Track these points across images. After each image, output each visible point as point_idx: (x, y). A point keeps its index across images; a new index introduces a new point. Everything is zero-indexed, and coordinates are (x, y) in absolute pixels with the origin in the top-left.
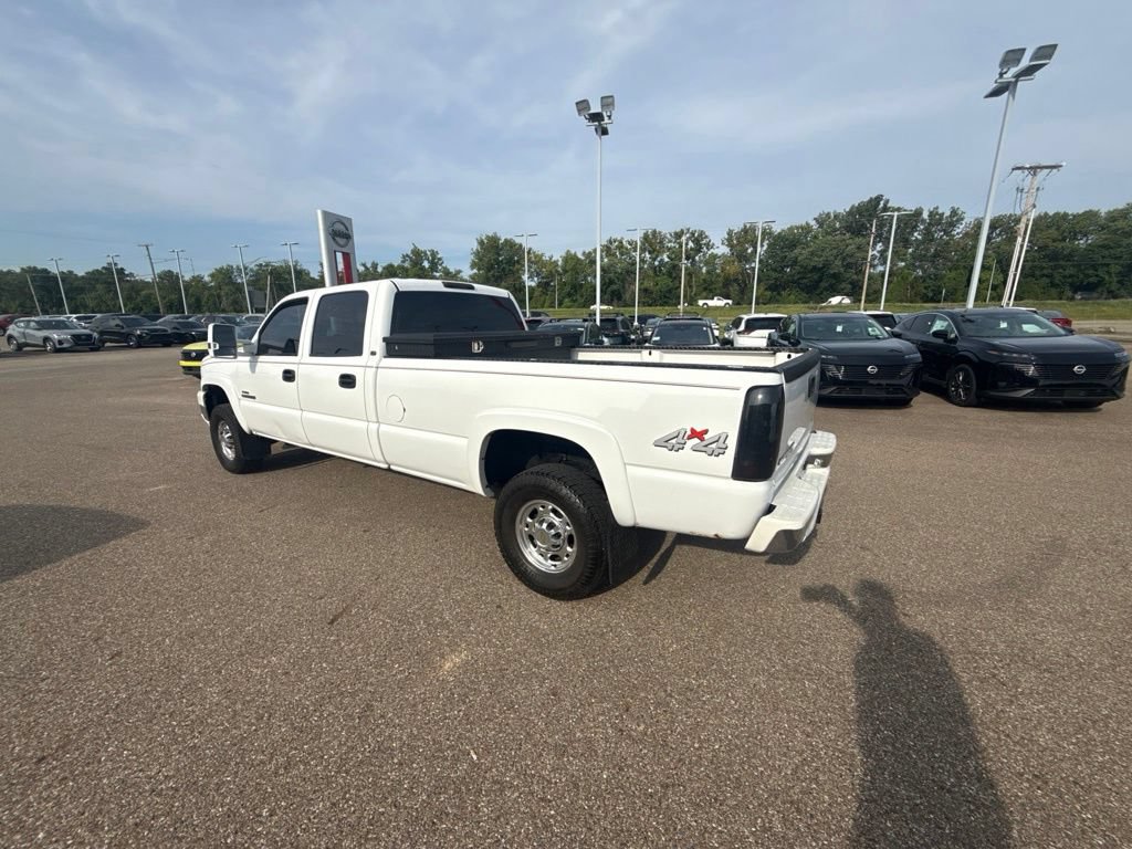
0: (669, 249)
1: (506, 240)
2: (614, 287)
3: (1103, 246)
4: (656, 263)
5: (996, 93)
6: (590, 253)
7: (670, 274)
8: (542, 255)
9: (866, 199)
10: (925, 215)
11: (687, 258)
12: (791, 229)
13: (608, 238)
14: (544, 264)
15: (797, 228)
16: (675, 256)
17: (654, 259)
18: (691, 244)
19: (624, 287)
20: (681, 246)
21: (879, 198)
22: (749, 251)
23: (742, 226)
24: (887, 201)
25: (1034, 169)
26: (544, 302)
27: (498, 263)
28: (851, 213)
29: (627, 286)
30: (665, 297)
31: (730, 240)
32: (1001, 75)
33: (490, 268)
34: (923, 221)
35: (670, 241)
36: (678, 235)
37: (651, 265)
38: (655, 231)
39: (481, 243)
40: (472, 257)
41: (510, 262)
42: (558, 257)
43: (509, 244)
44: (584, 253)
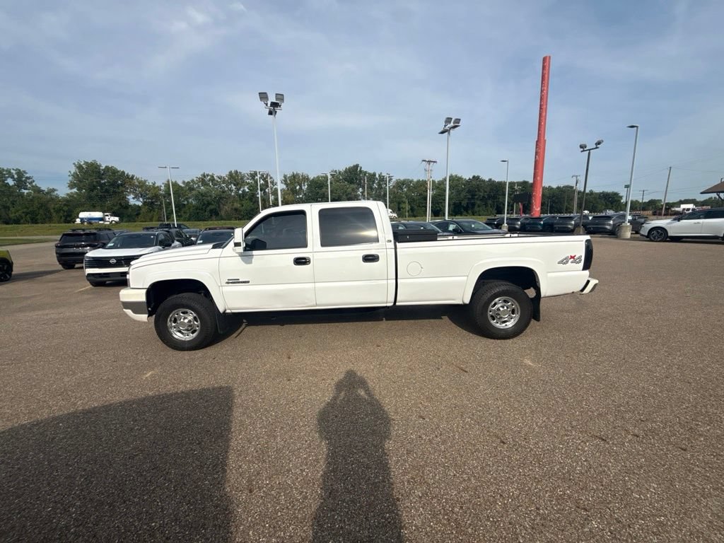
0: (249, 183)
1: (106, 167)
2: (212, 207)
3: (439, 195)
4: (240, 192)
5: (442, 133)
6: (188, 182)
7: (251, 199)
8: (145, 181)
9: (352, 166)
10: (377, 176)
11: (261, 191)
12: (318, 177)
13: (202, 173)
14: (148, 188)
15: (322, 177)
16: (253, 188)
17: (239, 190)
18: (262, 182)
19: (219, 207)
20: (256, 182)
21: (357, 166)
22: (298, 188)
23: (292, 173)
24: (361, 168)
25: (429, 162)
26: (153, 217)
27: (102, 185)
28: (346, 171)
29: (221, 206)
30: (250, 214)
31: (285, 181)
32: (445, 126)
33: (92, 188)
34: (377, 179)
35: (248, 179)
36: (253, 175)
37: (237, 193)
38: (236, 172)
39: (80, 167)
40: (71, 178)
41: (114, 184)
42: (160, 183)
43: (111, 171)
44: (184, 182)
